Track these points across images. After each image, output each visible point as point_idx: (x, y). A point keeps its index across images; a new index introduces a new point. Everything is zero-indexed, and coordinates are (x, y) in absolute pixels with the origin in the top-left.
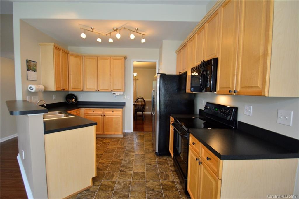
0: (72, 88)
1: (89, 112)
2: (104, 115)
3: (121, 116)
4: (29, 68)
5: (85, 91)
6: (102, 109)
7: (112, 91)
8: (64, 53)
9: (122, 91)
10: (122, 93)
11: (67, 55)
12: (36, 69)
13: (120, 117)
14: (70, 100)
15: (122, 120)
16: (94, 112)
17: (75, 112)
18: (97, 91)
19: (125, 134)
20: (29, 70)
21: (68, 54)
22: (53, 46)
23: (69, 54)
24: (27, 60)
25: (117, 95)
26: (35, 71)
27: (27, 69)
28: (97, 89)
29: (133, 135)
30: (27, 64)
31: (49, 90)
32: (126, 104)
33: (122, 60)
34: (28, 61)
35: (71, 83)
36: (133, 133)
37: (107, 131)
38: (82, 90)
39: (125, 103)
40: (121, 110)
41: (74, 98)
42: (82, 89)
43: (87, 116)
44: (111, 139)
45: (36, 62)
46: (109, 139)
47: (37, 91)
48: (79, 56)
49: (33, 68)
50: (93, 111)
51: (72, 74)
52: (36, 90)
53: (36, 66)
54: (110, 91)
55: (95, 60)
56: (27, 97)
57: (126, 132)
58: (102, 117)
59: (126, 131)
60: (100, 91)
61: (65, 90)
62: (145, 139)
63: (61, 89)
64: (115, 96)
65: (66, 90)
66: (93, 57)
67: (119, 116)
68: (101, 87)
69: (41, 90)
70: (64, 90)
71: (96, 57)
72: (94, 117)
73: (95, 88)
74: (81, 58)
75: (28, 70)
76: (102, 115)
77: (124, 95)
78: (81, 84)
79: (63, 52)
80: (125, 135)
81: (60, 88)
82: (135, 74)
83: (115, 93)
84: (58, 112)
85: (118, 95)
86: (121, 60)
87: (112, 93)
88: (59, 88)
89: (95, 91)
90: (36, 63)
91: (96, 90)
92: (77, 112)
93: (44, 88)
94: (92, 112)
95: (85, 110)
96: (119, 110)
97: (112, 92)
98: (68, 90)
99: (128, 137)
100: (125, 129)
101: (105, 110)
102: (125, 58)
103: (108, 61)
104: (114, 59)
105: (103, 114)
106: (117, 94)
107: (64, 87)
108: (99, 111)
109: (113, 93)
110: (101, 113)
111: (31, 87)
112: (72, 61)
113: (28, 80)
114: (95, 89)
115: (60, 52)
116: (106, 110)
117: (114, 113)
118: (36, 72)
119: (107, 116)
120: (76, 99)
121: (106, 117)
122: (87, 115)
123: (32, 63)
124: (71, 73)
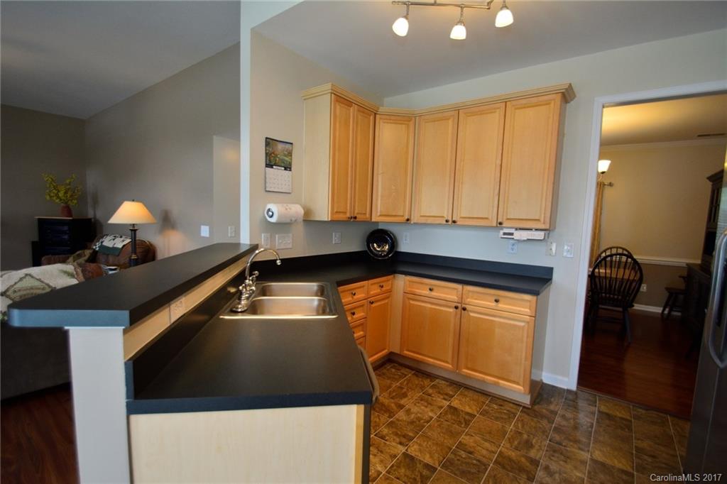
0: (379, 214)
1: (418, 291)
2: (464, 309)
3: (528, 322)
4: (270, 161)
5: (415, 223)
6: (459, 287)
7: (501, 224)
8: (363, 112)
9: (543, 227)
10: (542, 233)
11: (372, 118)
12: (290, 164)
13: (523, 327)
14: (379, 247)
15: (531, 339)
16: (433, 294)
17: (376, 286)
18: (450, 223)
19: (541, 392)
20: (271, 166)
21: (375, 114)
22: (331, 93)
23: (378, 116)
24: (267, 138)
25: (519, 241)
26: (288, 168)
27: (266, 161)
28: (450, 219)
29: (575, 408)
30: (266, 150)
31: (318, 219)
32: (555, 276)
33: (552, 105)
34: (269, 142)
35: (377, 200)
36: (575, 393)
37: (469, 366)
38: (408, 220)
39: (550, 270)
40: (530, 301)
41: (386, 242)
42: (406, 218)
43: (412, 302)
44: (482, 398)
45: (292, 144)
46: (476, 396)
47: (284, 220)
48: (406, 119)
49: (283, 161)
50: (431, 290)
51: (382, 173)
52: (280, 216)
53: (290, 154)
54: (495, 225)
55: (450, 122)
56: (263, 235)
57: (546, 381)
58: (456, 313)
59: (547, 378)
60: (458, 223)
61: (357, 220)
62: (637, 449)
63: (348, 215)
64: (513, 245)
65: (360, 217)
66: (446, 114)
67: (522, 324)
68: (463, 212)
69: (293, 219)
70: (355, 218)
71: (452, 113)
72: (431, 308)
73: (445, 216)
74: (411, 124)
75: (269, 165)
76: (456, 308)
77: (550, 240)
78: (405, 202)
79: (359, 111)
80: (540, 395)
81: (345, 213)
82: (604, 165)
83: (512, 234)
84: (318, 286)
85: (524, 241)
86: (549, 104)
87: (502, 232)
88: (340, 212)
89: (445, 222)
90: (290, 145)
91: (447, 221)
92: (382, 287)
93: (302, 212)
94: (427, 292)
95: (408, 283)
96: (523, 300)
97: (502, 229)
98: (369, 220)
99: (552, 407)
100: (542, 370)
101: (469, 291)
102: (567, 95)
103: (495, 119)
104: (516, 109)
105: (459, 305)
106: (519, 235)
107: (356, 212)
108: (446, 293)
109: (505, 234)
110: (455, 298)
111: (269, 210)
112: (388, 135)
113: (266, 191)
114: (443, 217)
115: (352, 109)
116: (473, 292)
117: (501, 305)
118: (290, 170)
119: (472, 314)
120: (394, 244)
121: (469, 315)
122: (411, 299)
123: (280, 146)
124: (379, 169)
